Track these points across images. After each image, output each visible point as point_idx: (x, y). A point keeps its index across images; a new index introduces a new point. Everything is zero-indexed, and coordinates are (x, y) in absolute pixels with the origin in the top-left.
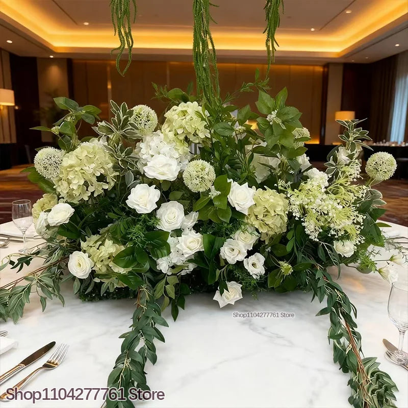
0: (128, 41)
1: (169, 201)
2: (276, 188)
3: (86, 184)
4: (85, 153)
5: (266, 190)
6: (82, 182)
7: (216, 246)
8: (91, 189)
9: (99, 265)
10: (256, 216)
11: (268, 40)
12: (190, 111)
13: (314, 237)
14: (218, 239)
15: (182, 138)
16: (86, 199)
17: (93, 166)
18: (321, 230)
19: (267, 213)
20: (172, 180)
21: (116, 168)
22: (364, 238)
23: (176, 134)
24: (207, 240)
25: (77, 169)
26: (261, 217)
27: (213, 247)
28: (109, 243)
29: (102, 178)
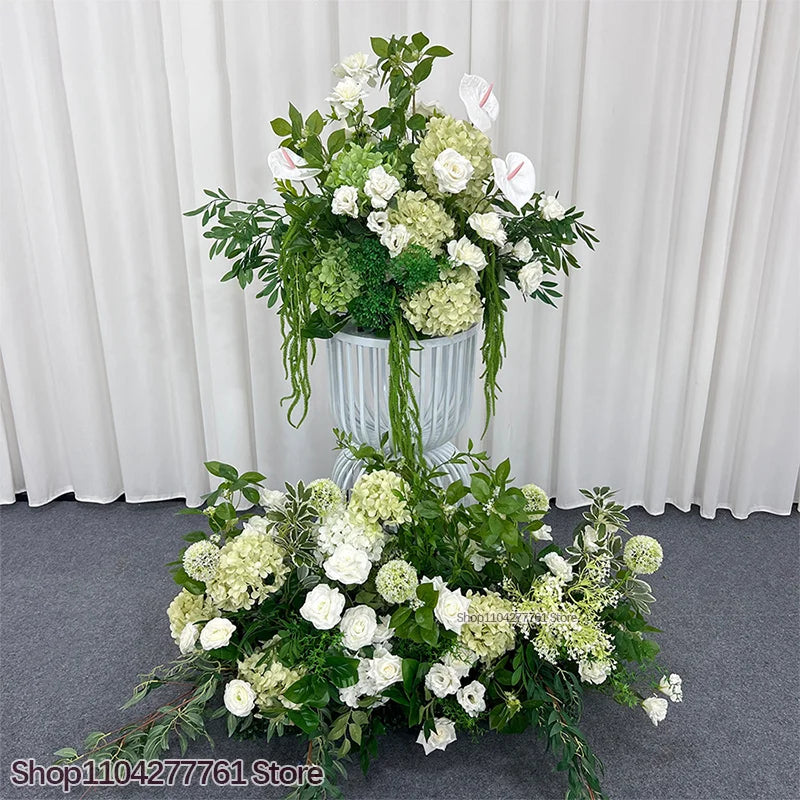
0: (304, 389)
1: (356, 605)
2: (500, 590)
3: (250, 590)
4: (249, 548)
5: (486, 594)
6: (244, 588)
7: (419, 675)
8: (255, 595)
9: (263, 697)
10: (473, 634)
11: (486, 385)
12: (384, 485)
13: (551, 659)
14: (423, 665)
15: (374, 521)
16: (248, 608)
17: (258, 565)
18: (558, 654)
19: (486, 630)
20: (361, 583)
21: (287, 562)
22: (615, 662)
23: (366, 515)
24: (407, 667)
25: (240, 571)
26: (478, 635)
27: (415, 676)
28: (276, 666)
29: (270, 580)
